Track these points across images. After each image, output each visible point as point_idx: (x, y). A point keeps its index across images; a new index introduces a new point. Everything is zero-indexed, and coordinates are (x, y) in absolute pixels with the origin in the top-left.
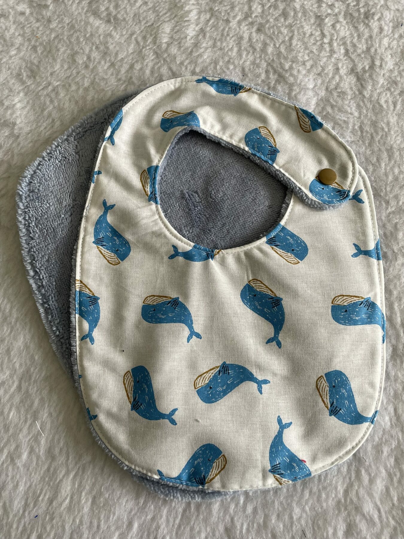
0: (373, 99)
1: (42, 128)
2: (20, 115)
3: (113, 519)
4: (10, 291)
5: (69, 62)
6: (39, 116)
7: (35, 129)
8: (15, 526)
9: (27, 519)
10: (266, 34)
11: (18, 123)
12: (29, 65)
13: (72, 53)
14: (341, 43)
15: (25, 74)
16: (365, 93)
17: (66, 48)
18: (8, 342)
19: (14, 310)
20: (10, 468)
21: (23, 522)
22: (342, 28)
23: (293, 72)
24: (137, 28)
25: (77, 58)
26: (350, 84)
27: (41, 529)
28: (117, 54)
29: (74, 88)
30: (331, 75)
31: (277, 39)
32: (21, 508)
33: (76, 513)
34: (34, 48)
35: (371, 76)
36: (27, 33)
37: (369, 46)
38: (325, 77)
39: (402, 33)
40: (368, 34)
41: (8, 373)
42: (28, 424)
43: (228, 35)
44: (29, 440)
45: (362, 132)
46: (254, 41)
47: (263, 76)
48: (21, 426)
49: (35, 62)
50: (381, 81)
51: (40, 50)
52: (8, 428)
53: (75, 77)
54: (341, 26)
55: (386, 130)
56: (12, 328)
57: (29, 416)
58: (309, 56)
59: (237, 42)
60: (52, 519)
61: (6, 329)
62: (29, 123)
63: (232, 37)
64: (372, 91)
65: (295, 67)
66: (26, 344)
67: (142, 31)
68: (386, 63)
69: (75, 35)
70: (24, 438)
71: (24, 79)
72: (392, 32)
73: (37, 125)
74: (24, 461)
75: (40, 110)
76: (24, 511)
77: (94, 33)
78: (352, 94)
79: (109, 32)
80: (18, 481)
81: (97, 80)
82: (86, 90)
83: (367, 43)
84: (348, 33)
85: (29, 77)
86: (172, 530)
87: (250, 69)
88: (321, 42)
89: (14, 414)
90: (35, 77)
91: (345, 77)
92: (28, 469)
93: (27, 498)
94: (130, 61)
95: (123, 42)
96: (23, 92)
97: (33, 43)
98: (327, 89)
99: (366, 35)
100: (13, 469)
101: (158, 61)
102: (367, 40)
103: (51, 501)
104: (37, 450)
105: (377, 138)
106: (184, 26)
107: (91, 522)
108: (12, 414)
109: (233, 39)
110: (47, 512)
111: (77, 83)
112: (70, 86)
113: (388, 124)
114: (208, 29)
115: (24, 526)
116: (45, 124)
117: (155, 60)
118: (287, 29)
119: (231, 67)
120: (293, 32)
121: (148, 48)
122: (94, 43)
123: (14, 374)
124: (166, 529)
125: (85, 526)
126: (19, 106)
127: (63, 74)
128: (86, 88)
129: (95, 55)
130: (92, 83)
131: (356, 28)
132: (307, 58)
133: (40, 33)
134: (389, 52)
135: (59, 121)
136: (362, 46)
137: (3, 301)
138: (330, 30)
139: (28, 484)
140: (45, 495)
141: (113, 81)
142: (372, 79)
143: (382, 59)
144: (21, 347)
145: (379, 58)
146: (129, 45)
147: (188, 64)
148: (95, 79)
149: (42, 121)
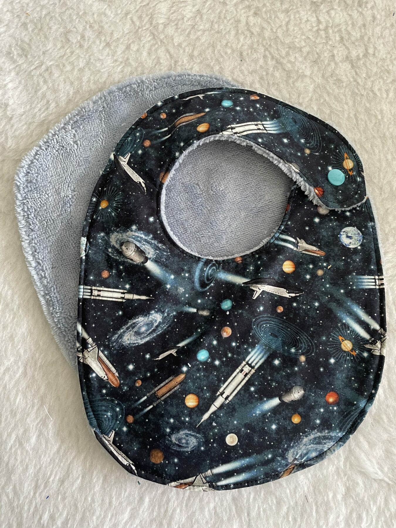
0: (367, 87)
1: (36, 110)
2: (13, 95)
3: (124, 495)
4: (11, 278)
5: (62, 41)
6: (32, 97)
7: (29, 110)
8: (26, 508)
9: (38, 499)
10: (263, 18)
11: (10, 104)
12: (19, 43)
13: (65, 32)
14: (336, 30)
15: (15, 53)
16: (359, 81)
17: (59, 26)
18: (11, 329)
19: (16, 297)
20: (19, 452)
21: (34, 504)
22: (337, 15)
23: (290, 58)
24: (132, 7)
25: (71, 37)
26: (345, 71)
27: (54, 509)
28: (112, 33)
29: (68, 68)
30: (326, 62)
31: (274, 23)
32: (32, 491)
33: (88, 492)
34: (24, 25)
35: (364, 64)
36: (16, 10)
37: (363, 34)
38: (321, 64)
39: (394, 23)
40: (362, 23)
41: (12, 360)
42: (35, 408)
43: (225, 18)
44: (37, 424)
45: (357, 119)
46: (252, 24)
47: (261, 62)
48: (29, 411)
49: (26, 40)
50: (375, 70)
51: (30, 27)
52: (15, 413)
53: (69, 56)
54: (336, 13)
55: (380, 117)
56: (15, 314)
57: (36, 401)
58: (305, 42)
59: (234, 25)
60: (64, 499)
61: (8, 317)
62: (22, 104)
63: (230, 20)
64: (365, 79)
65: (291, 54)
66: (30, 330)
67: (137, 11)
68: (379, 51)
69: (68, 12)
70: (32, 422)
71: (15, 57)
72: (385, 21)
73: (31, 106)
74: (33, 445)
75: (33, 91)
76: (35, 493)
77: (87, 12)
78: (347, 81)
79: (103, 10)
80: (27, 464)
81: (92, 61)
82: (81, 70)
83: (361, 31)
84: (343, 20)
85: (20, 56)
86: (182, 502)
87: (248, 54)
88: (316, 28)
89: (20, 399)
90: (26, 56)
91: (340, 64)
92: (37, 452)
93: (38, 480)
94: (126, 42)
95: (118, 21)
96: (15, 71)
97: (23, 19)
98: (323, 76)
99: (360, 23)
100: (22, 453)
101: (155, 42)
102: (360, 28)
103: (62, 482)
104: (46, 433)
105: (370, 126)
106: (180, 7)
107: (103, 500)
108: (18, 400)
109: (230, 22)
110: (58, 492)
111: (72, 63)
112: (64, 66)
113: (381, 111)
114: (205, 11)
115: (36, 507)
116: (39, 105)
117: (152, 42)
118: (284, 14)
119: (229, 51)
120: (289, 17)
121: (144, 28)
122: (88, 22)
123: (19, 361)
124: (176, 502)
125: (97, 504)
126: (10, 86)
127: (57, 53)
128: (81, 69)
129: (89, 34)
130: (88, 63)
131: (350, 15)
132: (303, 44)
133: (30, 10)
134: (381, 41)
135: (54, 103)
136: (356, 34)
137: (4, 287)
138: (325, 17)
139: (38, 467)
140: (55, 476)
141: (109, 62)
142: (366, 67)
143: (375, 48)
144: (24, 334)
145: (372, 46)
146: (124, 24)
147: (186, 46)
148: (90, 59)
149: (36, 102)
